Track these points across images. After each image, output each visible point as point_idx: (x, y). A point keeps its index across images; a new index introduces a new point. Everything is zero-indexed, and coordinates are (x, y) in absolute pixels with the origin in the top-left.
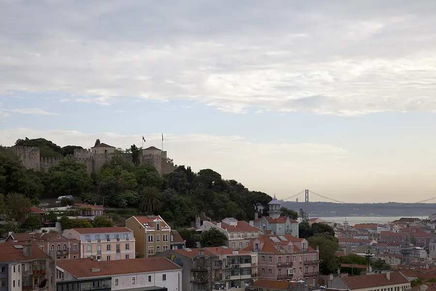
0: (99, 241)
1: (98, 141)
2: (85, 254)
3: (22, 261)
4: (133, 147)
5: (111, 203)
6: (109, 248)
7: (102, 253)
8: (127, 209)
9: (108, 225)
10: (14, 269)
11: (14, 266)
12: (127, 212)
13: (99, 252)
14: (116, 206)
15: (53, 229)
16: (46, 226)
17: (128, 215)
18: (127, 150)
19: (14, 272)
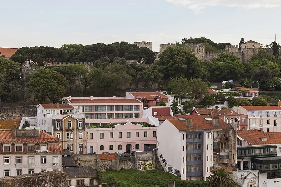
0: (261, 116)
1: (243, 40)
2: (251, 127)
3: (213, 130)
4: (275, 43)
5: (264, 87)
6: (268, 122)
7: (263, 126)
8: (274, 92)
9: (264, 104)
10: (208, 136)
11: (208, 134)
12: (275, 94)
13: (261, 125)
14: (266, 89)
15: (223, 105)
16: (218, 103)
17: (275, 97)
18: (267, 46)
19: (208, 138)
